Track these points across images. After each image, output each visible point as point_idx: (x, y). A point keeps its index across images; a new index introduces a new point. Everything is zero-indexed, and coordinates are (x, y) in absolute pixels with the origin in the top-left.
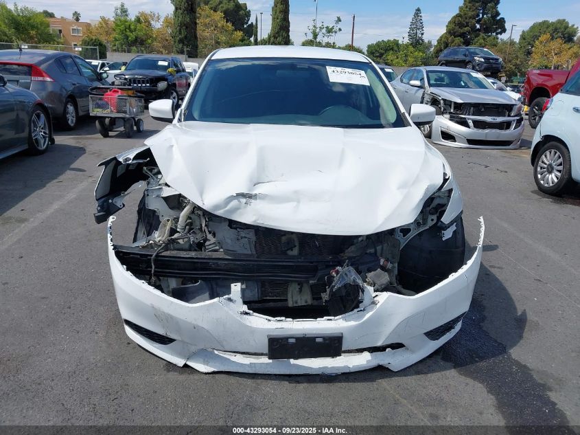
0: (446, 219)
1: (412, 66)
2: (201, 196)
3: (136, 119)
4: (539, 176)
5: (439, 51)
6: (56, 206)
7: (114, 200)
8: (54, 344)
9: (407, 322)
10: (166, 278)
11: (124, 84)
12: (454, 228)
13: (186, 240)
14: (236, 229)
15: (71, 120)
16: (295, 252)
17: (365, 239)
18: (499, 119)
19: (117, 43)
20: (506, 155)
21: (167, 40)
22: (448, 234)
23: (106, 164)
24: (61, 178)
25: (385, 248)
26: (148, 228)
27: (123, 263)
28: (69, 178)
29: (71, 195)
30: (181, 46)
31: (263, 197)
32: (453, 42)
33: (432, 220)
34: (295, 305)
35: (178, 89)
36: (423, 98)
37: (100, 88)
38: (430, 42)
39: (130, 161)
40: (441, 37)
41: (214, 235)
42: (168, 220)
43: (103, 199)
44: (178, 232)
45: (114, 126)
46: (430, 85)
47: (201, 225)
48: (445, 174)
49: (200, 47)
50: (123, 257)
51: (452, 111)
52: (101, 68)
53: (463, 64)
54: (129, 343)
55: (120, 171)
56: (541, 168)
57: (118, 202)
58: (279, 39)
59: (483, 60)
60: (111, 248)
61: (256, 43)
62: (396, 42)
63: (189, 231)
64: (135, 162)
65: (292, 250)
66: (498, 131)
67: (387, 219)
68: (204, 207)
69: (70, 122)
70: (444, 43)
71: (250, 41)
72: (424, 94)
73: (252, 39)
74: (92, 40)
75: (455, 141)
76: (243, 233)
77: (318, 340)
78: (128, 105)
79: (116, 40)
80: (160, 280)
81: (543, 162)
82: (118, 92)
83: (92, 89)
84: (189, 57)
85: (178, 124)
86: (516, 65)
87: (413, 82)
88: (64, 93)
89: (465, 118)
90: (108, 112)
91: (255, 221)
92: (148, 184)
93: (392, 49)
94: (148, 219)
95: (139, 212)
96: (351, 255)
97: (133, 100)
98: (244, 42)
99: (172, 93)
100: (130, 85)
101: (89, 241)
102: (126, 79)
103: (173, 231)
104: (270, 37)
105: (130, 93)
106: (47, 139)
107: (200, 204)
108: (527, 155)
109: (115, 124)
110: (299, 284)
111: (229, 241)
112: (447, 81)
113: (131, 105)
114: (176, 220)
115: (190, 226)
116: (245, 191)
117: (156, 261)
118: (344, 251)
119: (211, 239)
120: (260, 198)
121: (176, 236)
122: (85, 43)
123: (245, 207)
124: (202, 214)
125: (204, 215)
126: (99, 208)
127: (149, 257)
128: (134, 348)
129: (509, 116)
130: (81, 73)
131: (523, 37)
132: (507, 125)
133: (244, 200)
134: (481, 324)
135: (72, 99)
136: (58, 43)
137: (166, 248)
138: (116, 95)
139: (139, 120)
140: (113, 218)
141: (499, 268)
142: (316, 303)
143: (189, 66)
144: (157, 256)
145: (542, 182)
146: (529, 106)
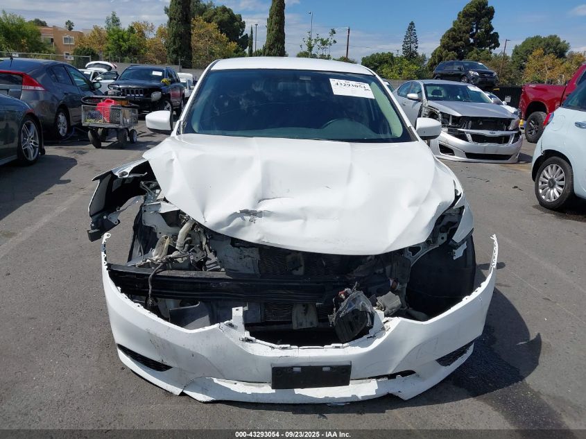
0: (458, 237)
1: (408, 79)
2: (203, 212)
3: (130, 130)
4: (541, 191)
5: (433, 65)
6: (45, 219)
7: (109, 216)
8: (43, 369)
9: (419, 349)
10: (163, 299)
11: (118, 94)
12: (464, 246)
13: (186, 258)
14: (239, 247)
15: (62, 130)
16: (301, 271)
17: (373, 258)
18: (498, 133)
19: (110, 52)
20: (504, 168)
21: (161, 50)
22: (459, 253)
23: (101, 178)
24: (52, 190)
25: (394, 268)
26: (145, 245)
27: (117, 285)
28: (60, 191)
29: (61, 209)
30: (175, 56)
31: (268, 214)
32: (447, 55)
33: (443, 238)
34: (300, 327)
35: (172, 100)
36: (421, 111)
37: (93, 98)
38: (424, 56)
39: (127, 176)
40: (435, 51)
41: (215, 253)
42: (166, 238)
43: (97, 216)
44: (177, 250)
45: (107, 137)
46: (428, 98)
47: (201, 243)
48: (456, 191)
49: (194, 57)
50: (117, 277)
51: (450, 124)
52: (94, 77)
53: (458, 77)
54: (123, 369)
55: (116, 185)
56: (543, 183)
57: (113, 218)
58: (274, 51)
59: (478, 74)
60: (105, 267)
61: (251, 54)
62: (391, 56)
63: (188, 250)
64: (132, 176)
65: (297, 270)
66: (497, 145)
67: (399, 239)
68: (206, 225)
69: (61, 132)
70: (438, 57)
71: (245, 53)
72: (421, 107)
73: (247, 50)
74: (84, 49)
75: (453, 155)
76: (247, 252)
77: (324, 369)
78: (121, 115)
79: (109, 50)
80: (157, 301)
81: (544, 177)
82: (111, 102)
83: (85, 99)
84: (183, 67)
85: (177, 137)
86: (509, 79)
87: (410, 95)
88: (56, 103)
89: (463, 132)
90: (102, 123)
91: (260, 240)
92: (145, 198)
93: (387, 62)
94: (144, 236)
95: (135, 228)
96: (360, 275)
97: (127, 111)
98: (238, 53)
99: (166, 104)
100: (123, 95)
101: (81, 256)
102: (119, 89)
103: (171, 249)
104: (265, 49)
105: (124, 103)
106: (37, 149)
107: (202, 222)
108: (527, 169)
109: (107, 135)
110: (304, 306)
111: (231, 260)
112: (444, 94)
113: (124, 116)
114: (175, 237)
115: (190, 244)
116: (250, 208)
117: (152, 281)
118: (352, 271)
119: (213, 258)
120: (265, 216)
121: (175, 254)
122: (77, 52)
123: (250, 225)
124: (202, 232)
125: (205, 232)
126: (93, 225)
127: (146, 278)
128: (128, 373)
129: (507, 130)
130: (73, 83)
131: (516, 52)
132: (505, 139)
133: (248, 218)
134: (492, 346)
135: (64, 108)
136: (50, 52)
137: (164, 268)
138: (110, 106)
139: (133, 131)
140: (108, 235)
141: (506, 286)
142: (322, 325)
143: (184, 76)
144: (154, 276)
145: (543, 197)
146: (525, 120)
